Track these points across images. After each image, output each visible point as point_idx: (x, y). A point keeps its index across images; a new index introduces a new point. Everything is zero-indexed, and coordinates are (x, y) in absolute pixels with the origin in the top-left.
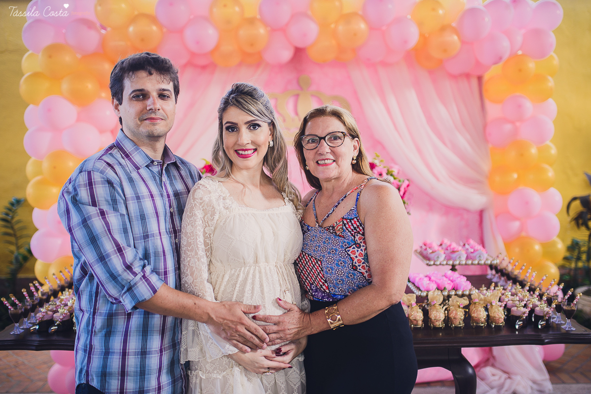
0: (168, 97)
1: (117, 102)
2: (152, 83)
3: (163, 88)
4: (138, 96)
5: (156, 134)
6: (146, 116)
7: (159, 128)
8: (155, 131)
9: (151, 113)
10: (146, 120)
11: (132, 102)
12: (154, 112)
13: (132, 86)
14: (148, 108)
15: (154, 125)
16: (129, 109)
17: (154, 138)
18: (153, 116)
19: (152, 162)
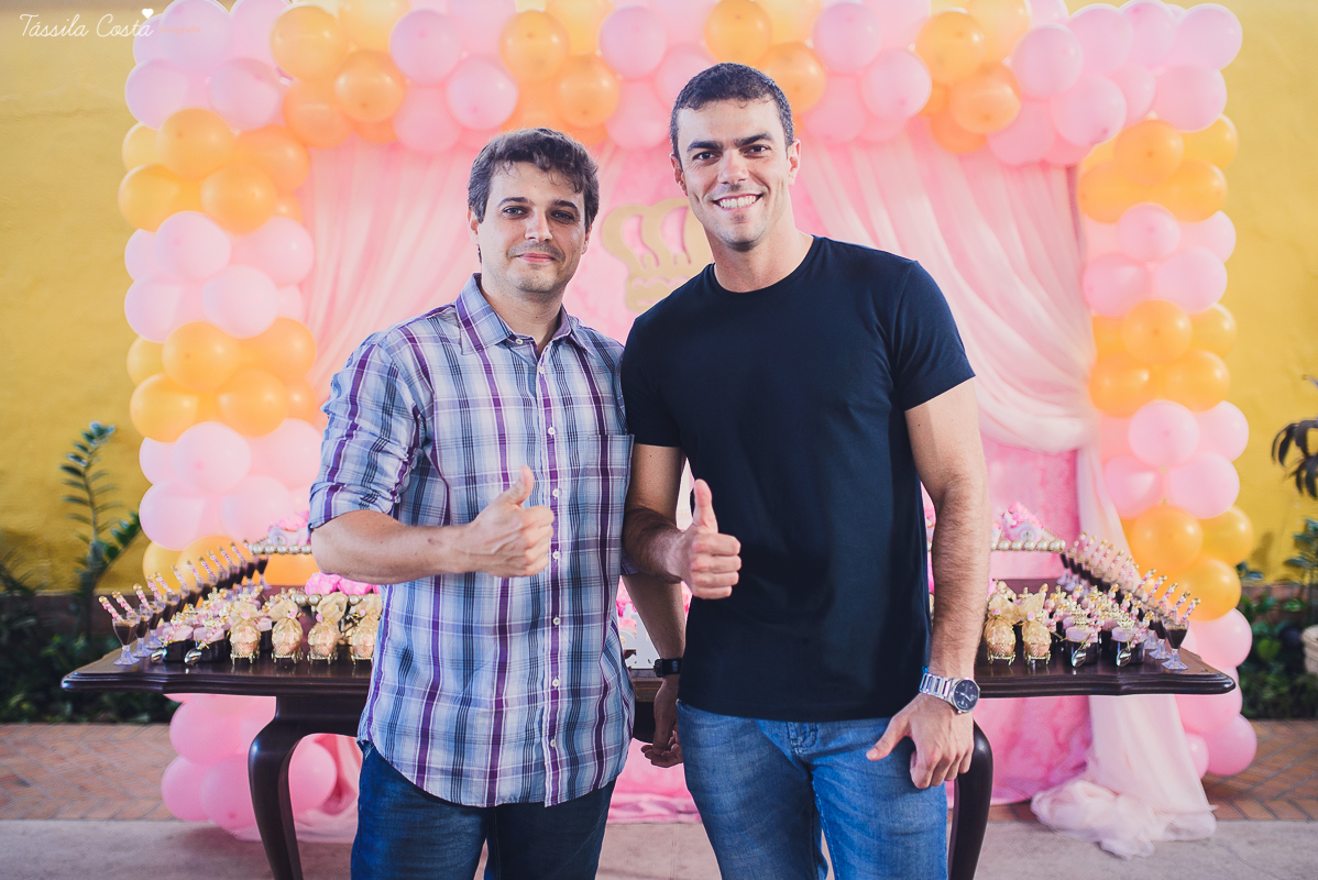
0: (574, 219)
1: (476, 217)
2: (539, 187)
3: (564, 199)
5: (539, 287)
8: (535, 280)
11: (502, 221)
14: (527, 236)
16: (494, 234)
19: (513, 337)
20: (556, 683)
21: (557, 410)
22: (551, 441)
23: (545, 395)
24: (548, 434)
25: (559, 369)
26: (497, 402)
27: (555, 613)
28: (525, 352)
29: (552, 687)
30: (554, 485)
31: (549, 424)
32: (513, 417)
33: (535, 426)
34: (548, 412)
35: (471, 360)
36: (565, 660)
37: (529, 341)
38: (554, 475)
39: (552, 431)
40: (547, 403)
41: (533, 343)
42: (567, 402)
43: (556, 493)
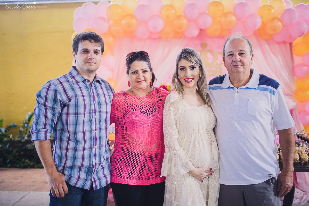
0: (98, 53)
1: (75, 53)
2: (92, 46)
3: (96, 49)
4: (84, 52)
5: (91, 70)
6: (88, 61)
7: (93, 67)
8: (91, 68)
9: (90, 60)
10: (87, 63)
11: (82, 54)
12: (91, 60)
13: (82, 47)
14: (88, 58)
15: (91, 65)
16: (80, 58)
17: (90, 72)
18: (90, 61)
19: (85, 80)
20: (96, 161)
21: (96, 98)
22: (94, 104)
23: (93, 93)
24: (94, 103)
25: (96, 87)
26: (83, 96)
27: (96, 145)
28: (88, 84)
29: (95, 162)
30: (95, 115)
31: (94, 100)
32: (87, 99)
33: (91, 101)
34: (94, 98)
35: (76, 86)
36: (98, 156)
37: (89, 81)
38: (95, 112)
39: (95, 102)
40: (94, 96)
41: (90, 81)
42: (98, 95)
43: (96, 117)
